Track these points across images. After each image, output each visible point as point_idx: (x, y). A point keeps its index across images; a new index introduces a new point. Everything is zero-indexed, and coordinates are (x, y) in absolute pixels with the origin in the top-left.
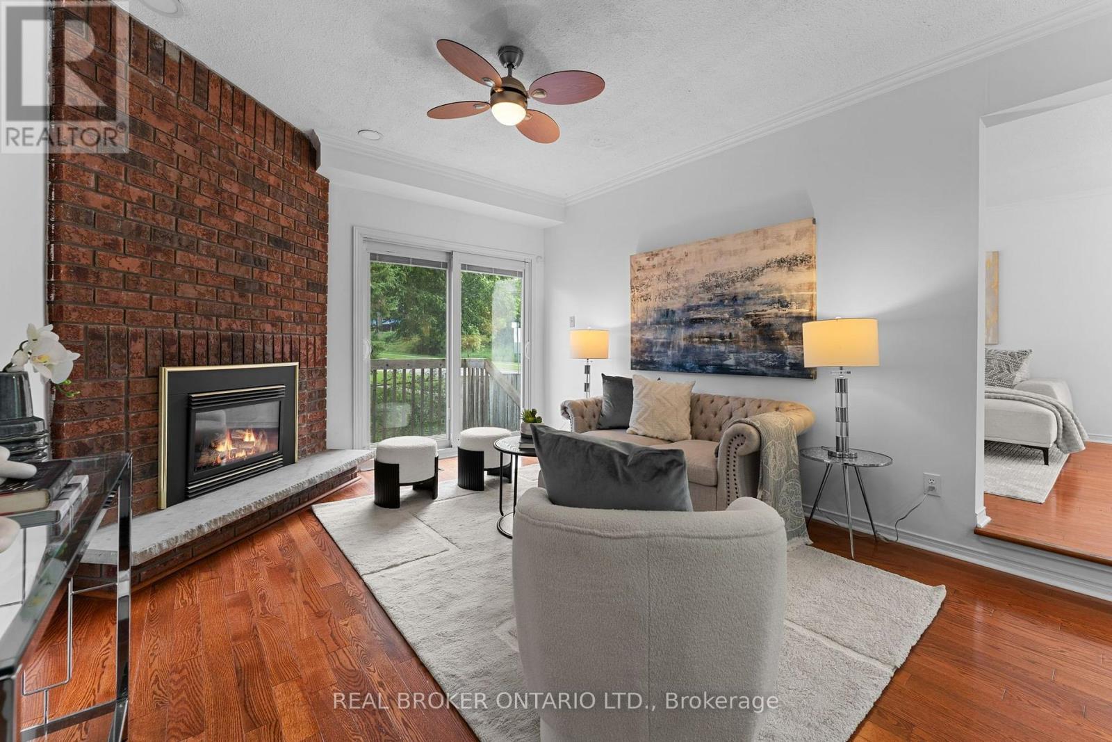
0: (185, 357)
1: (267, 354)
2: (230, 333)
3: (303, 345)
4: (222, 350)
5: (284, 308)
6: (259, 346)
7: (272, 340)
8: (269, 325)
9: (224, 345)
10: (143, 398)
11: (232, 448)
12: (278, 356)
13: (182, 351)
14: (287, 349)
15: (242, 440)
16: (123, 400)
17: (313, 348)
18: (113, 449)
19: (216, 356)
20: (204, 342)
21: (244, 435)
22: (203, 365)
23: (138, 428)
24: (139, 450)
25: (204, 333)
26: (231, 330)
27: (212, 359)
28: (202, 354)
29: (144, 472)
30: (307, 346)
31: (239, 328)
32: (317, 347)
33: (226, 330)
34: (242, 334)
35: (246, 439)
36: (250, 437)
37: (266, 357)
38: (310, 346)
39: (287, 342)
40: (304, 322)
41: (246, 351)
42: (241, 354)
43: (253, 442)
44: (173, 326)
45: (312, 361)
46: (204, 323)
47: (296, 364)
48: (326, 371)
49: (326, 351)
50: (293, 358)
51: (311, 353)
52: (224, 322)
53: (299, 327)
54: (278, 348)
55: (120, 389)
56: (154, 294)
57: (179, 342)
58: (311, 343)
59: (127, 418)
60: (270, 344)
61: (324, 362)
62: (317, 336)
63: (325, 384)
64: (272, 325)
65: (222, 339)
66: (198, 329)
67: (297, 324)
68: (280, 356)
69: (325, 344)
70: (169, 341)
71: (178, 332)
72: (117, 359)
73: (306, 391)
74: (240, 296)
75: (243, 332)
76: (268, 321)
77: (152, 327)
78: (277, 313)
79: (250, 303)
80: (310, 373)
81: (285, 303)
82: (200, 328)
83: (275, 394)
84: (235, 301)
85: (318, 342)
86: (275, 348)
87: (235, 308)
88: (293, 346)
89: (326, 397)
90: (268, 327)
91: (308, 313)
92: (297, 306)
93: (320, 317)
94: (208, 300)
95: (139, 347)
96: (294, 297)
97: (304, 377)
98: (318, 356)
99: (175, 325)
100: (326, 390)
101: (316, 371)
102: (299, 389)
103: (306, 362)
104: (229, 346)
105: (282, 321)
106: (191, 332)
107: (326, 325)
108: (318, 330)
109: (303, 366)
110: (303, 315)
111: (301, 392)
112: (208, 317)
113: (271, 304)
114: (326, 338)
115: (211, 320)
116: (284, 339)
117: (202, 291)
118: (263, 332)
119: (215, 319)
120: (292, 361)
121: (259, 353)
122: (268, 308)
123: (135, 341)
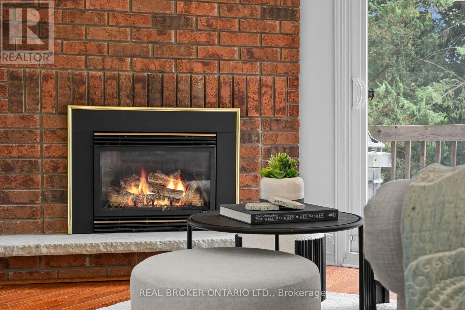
0: (94, 97)
1: (196, 97)
2: (145, 74)
3: (253, 88)
4: (136, 91)
5: (222, 43)
6: (184, 87)
7: (202, 82)
8: (200, 64)
9: (138, 86)
10: (53, 132)
11: (148, 193)
12: (212, 99)
13: (92, 92)
14: (226, 92)
15: (164, 186)
16: (38, 131)
17: (270, 92)
18: (30, 172)
19: (128, 97)
20: (115, 83)
21: (168, 181)
22: (114, 105)
23: (49, 157)
24: (50, 177)
25: (115, 75)
26: (148, 70)
27: (124, 100)
28: (113, 95)
29: (54, 197)
30: (261, 89)
31: (158, 68)
32: (278, 90)
33: (142, 70)
34: (160, 75)
35: (171, 186)
36: (176, 184)
37: (193, 100)
38: (264, 89)
39: (225, 83)
40: (257, 59)
41: (166, 93)
42: (159, 96)
43: (181, 192)
44: (83, 67)
45: (268, 107)
46: (116, 64)
47: (238, 110)
48: (298, 122)
49: (298, 97)
50: (236, 103)
51: (266, 98)
52: (139, 63)
53: (248, 65)
54: (212, 91)
55: (35, 122)
56: (65, 39)
57: (89, 83)
58: (267, 86)
59: (42, 147)
60: (200, 85)
61: (295, 110)
62: (279, 75)
63: (297, 139)
64: (205, 64)
65: (135, 80)
66: (108, 70)
67: (245, 62)
68: (214, 100)
69: (297, 86)
70: (78, 82)
71: (88, 74)
72: (32, 97)
73: (260, 145)
74: (161, 33)
75: (162, 72)
76: (198, 60)
77: (64, 69)
78: (211, 50)
79: (173, 41)
80: (267, 124)
81: (225, 37)
82: (111, 69)
83: (198, 143)
84: (152, 39)
85: (281, 83)
86: (208, 90)
87: (153, 47)
88: (236, 88)
89: (298, 157)
90: (198, 67)
91: (262, 47)
92: (245, 40)
93: (285, 52)
94: (120, 41)
95: (50, 86)
96: (239, 29)
97: (256, 128)
98: (280, 103)
99: (86, 67)
100: (298, 148)
101: (278, 121)
102: (243, 141)
103: (259, 108)
104: (144, 88)
105: (219, 58)
106: (101, 73)
107: (297, 61)
108: (281, 69)
109: (253, 114)
110: (254, 50)
111: (249, 145)
112: (121, 58)
113: (203, 39)
114: (297, 79)
115: (124, 61)
116: (222, 80)
117: (113, 33)
118: (191, 71)
119: (128, 60)
120: (233, 107)
121: (184, 96)
122: (198, 44)
123: (47, 81)
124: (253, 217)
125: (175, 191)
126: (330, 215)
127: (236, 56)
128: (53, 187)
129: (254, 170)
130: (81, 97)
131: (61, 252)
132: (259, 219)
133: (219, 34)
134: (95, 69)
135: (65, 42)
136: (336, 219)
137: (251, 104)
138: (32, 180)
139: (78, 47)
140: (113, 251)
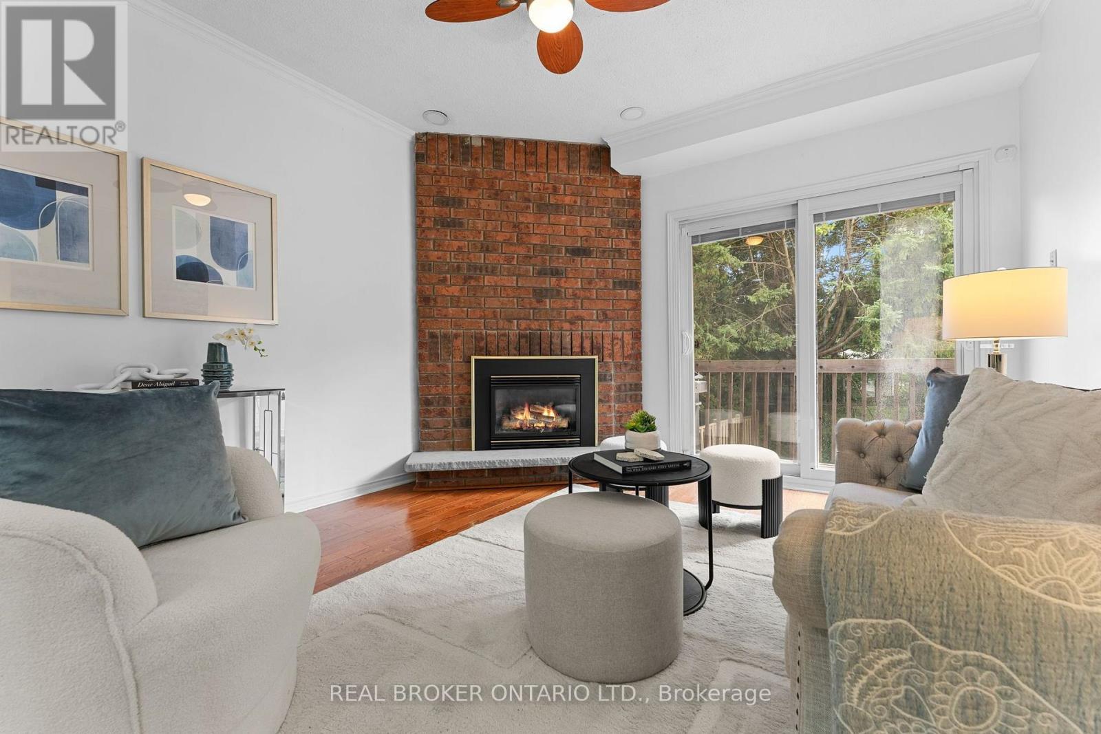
0: (491, 349)
1: (565, 348)
2: (528, 332)
3: (607, 341)
4: (521, 344)
5: (584, 308)
6: (556, 341)
7: (570, 336)
8: (568, 324)
9: (523, 341)
10: (461, 376)
11: (530, 419)
12: (577, 349)
13: (489, 346)
14: (587, 344)
15: (541, 414)
16: (450, 376)
17: (620, 343)
18: (444, 405)
19: (515, 349)
20: (505, 339)
21: (543, 410)
22: (505, 355)
23: (458, 394)
24: (459, 409)
25: (505, 333)
26: (530, 329)
27: (512, 351)
28: (504, 348)
29: (462, 423)
30: (613, 341)
31: (537, 327)
32: (626, 341)
33: (526, 329)
34: (539, 332)
35: (545, 414)
36: (549, 412)
37: (563, 350)
38: (615, 342)
39: (587, 338)
40: (610, 319)
41: (543, 345)
42: (538, 347)
43: (553, 418)
44: (483, 328)
45: (619, 354)
46: (507, 325)
47: (596, 357)
48: (641, 365)
49: (641, 346)
50: (595, 352)
51: (617, 348)
52: (523, 324)
53: (604, 323)
54: (577, 343)
55: (448, 368)
56: (470, 308)
57: (486, 339)
58: (617, 339)
59: (452, 386)
60: (568, 339)
61: (638, 356)
62: (627, 331)
63: (640, 378)
64: (571, 324)
65: (521, 336)
66: (501, 330)
67: (601, 321)
68: (578, 350)
69: (640, 339)
70: (479, 338)
71: (486, 332)
72: (446, 350)
73: (613, 383)
74: (538, 302)
75: (540, 330)
76: (566, 321)
77: (468, 329)
78: (576, 313)
79: (548, 307)
80: (618, 366)
81: (586, 303)
82: (503, 329)
83: (570, 382)
84: (533, 306)
85: (628, 337)
86: (574, 343)
87: (533, 312)
88: (595, 341)
89: (641, 391)
90: (566, 326)
91: (613, 310)
92: (600, 305)
93: (631, 313)
94: (509, 308)
95: (459, 342)
96: (597, 297)
97: (609, 370)
98: (628, 351)
99: (485, 327)
100: (641, 384)
101: (626, 365)
102: (600, 380)
103: (612, 355)
104: (527, 342)
105: (582, 319)
106: (495, 332)
107: (640, 320)
108: (628, 326)
109: (607, 359)
110: (608, 312)
111: (605, 383)
112: (510, 321)
113: (570, 305)
114: (640, 333)
115: (512, 322)
116: (584, 335)
117: (504, 302)
118: (561, 329)
119: (515, 321)
120: (592, 355)
121: (556, 347)
122: (567, 309)
123: (456, 338)
124: (624, 469)
125: (548, 417)
126: (685, 464)
127: (595, 317)
128: (461, 416)
129: (608, 401)
130: (481, 349)
131: (467, 467)
132: (629, 470)
133: (582, 301)
134: (491, 329)
135: (469, 310)
136: (689, 468)
137: (606, 353)
138: (446, 411)
139: (478, 313)
140: (505, 466)
